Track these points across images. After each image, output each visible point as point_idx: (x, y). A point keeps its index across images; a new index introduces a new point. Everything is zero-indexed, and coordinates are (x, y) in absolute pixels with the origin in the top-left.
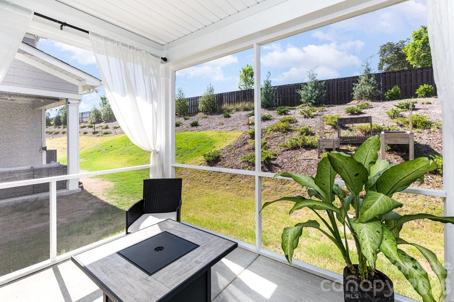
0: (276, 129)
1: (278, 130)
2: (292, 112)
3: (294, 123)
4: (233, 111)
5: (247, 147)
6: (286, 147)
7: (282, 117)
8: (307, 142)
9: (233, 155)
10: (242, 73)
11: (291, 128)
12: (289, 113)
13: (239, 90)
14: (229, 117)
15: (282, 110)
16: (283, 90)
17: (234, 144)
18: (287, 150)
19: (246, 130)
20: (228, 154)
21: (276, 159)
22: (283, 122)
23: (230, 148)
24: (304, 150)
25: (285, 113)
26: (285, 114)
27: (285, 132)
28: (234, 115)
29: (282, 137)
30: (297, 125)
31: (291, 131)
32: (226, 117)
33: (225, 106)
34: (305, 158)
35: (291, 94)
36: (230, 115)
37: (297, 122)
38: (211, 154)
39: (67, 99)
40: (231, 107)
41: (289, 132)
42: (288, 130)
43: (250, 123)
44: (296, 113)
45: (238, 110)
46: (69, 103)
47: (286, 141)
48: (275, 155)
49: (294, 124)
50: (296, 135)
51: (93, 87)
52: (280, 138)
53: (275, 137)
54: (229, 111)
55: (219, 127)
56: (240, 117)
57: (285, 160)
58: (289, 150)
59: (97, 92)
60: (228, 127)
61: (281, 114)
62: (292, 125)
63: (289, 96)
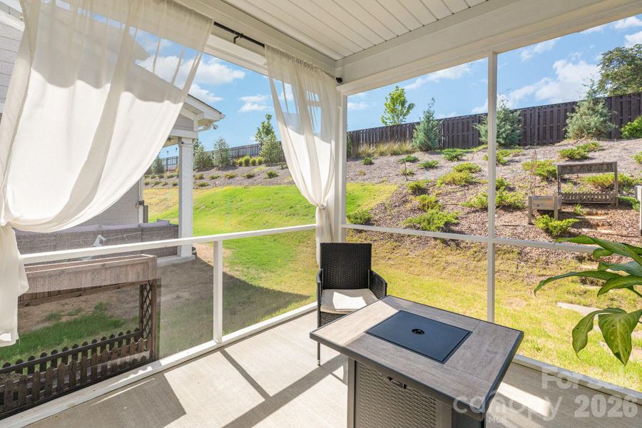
0: (450, 182)
1: (453, 182)
2: (469, 156)
3: (476, 172)
4: (376, 155)
5: (409, 206)
6: (471, 206)
7: (456, 164)
8: (508, 200)
9: (390, 217)
10: (389, 100)
11: (474, 180)
12: (464, 158)
13: (384, 125)
14: (371, 163)
15: (454, 154)
16: (451, 125)
17: (388, 202)
18: (474, 212)
19: (403, 182)
20: (382, 215)
21: (458, 224)
22: (461, 171)
23: (383, 207)
24: (502, 212)
25: (457, 158)
26: (458, 160)
27: (465, 186)
28: (378, 161)
29: (461, 193)
30: (483, 176)
31: (475, 183)
32: (367, 164)
33: (363, 148)
34: (507, 224)
35: (463, 131)
36: (373, 161)
37: (480, 171)
38: (358, 216)
39: (180, 138)
40: (371, 150)
41: (471, 186)
42: (469, 183)
43: (408, 172)
44: (476, 158)
45: (382, 154)
46: (183, 143)
47: (469, 198)
48: (457, 218)
49: (477, 175)
50: (482, 190)
51: (210, 122)
52: (458, 194)
53: (450, 193)
54: (369, 155)
55: (360, 178)
56: (388, 164)
57: (474, 226)
58: (477, 211)
59: (215, 128)
60: (374, 177)
61: (451, 159)
62: (474, 175)
63: (460, 134)
